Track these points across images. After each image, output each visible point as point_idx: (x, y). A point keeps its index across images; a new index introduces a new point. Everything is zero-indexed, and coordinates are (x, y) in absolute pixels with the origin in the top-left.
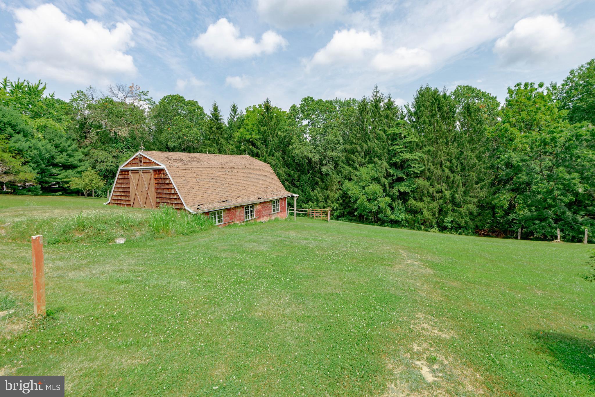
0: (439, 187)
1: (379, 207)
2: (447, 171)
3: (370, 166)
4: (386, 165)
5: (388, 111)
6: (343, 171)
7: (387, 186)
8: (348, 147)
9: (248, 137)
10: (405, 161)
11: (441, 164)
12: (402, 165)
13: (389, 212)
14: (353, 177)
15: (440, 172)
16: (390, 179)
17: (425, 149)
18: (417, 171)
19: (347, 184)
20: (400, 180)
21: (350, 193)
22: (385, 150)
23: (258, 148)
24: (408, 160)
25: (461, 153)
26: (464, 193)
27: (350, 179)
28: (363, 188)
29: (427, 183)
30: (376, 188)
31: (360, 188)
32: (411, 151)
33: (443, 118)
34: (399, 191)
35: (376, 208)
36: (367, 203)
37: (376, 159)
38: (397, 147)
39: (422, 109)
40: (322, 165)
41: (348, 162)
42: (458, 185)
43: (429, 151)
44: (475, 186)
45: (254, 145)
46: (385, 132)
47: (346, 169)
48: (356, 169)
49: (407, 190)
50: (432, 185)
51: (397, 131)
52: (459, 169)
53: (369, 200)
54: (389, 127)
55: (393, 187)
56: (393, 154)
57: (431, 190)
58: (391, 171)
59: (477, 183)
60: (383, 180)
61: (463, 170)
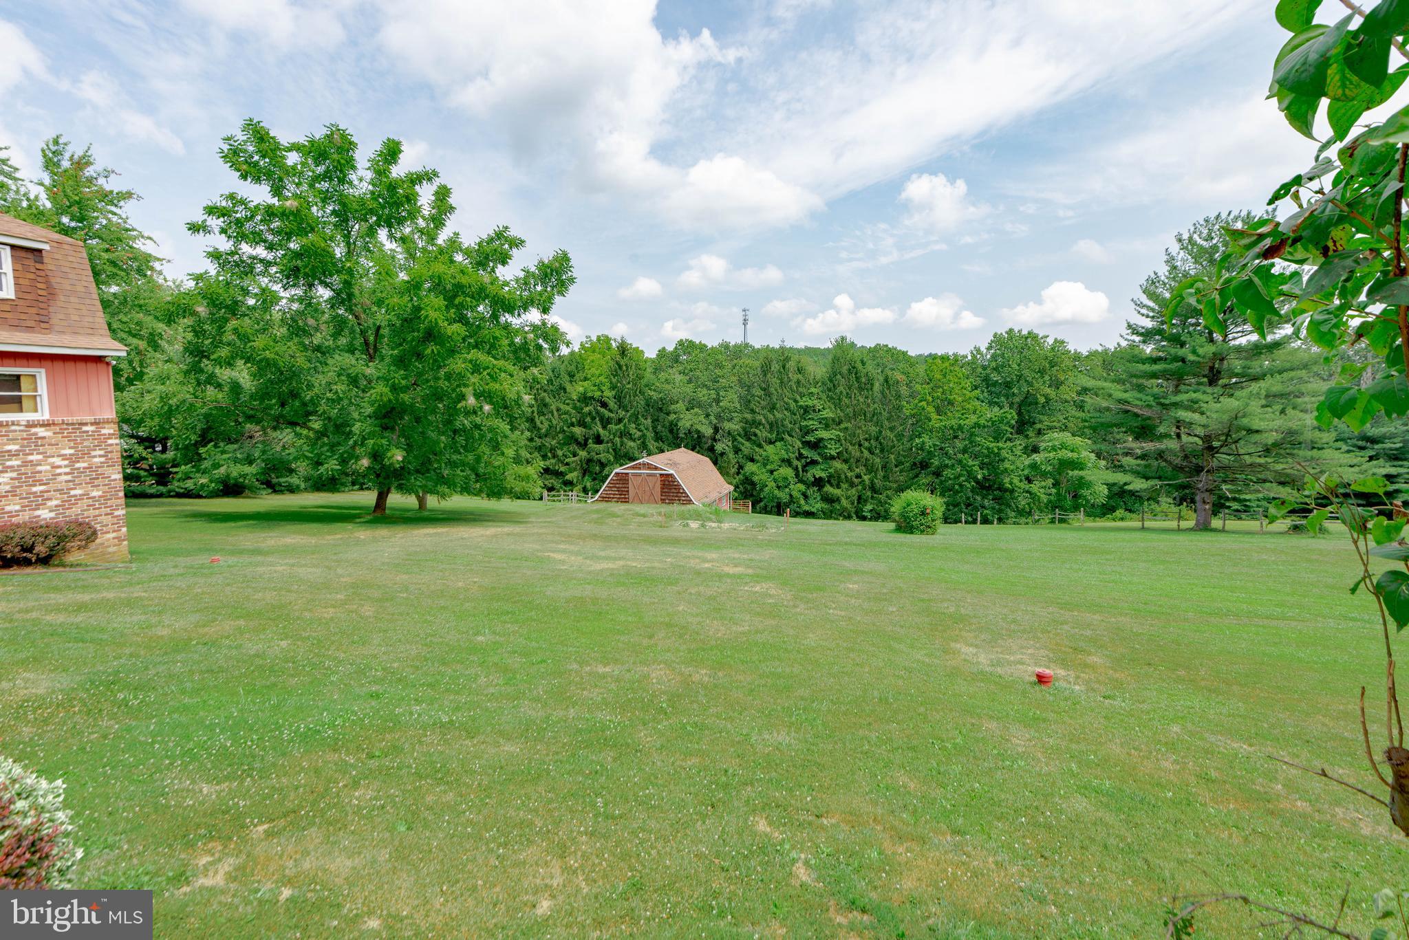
0: (858, 470)
1: (791, 496)
2: (866, 453)
3: (778, 444)
4: (799, 444)
5: (800, 376)
6: (743, 448)
7: (800, 469)
8: (749, 416)
9: (597, 394)
10: (821, 440)
11: (860, 445)
12: (816, 445)
13: (802, 502)
14: (757, 457)
15: (858, 454)
16: (803, 461)
17: (842, 426)
18: (833, 453)
19: (750, 467)
20: (814, 462)
21: (755, 479)
22: (797, 426)
23: (610, 411)
24: (822, 439)
25: (880, 432)
26: (884, 477)
27: (752, 460)
28: (772, 472)
29: (845, 467)
30: (787, 472)
31: (767, 472)
32: (827, 427)
33: (861, 389)
34: (814, 477)
35: (788, 497)
36: (776, 492)
37: (787, 437)
38: (811, 422)
39: (839, 377)
40: (715, 440)
41: (748, 436)
42: (877, 469)
43: (846, 428)
44: (895, 469)
45: (604, 405)
46: (796, 401)
47: (747, 447)
48: (760, 446)
49: (823, 475)
50: (850, 469)
51: (810, 403)
52: (878, 451)
53: (778, 487)
54: (802, 395)
55: (807, 472)
56: (807, 431)
57: (849, 474)
58: (804, 452)
59: (896, 466)
60: (795, 462)
61: (882, 450)
